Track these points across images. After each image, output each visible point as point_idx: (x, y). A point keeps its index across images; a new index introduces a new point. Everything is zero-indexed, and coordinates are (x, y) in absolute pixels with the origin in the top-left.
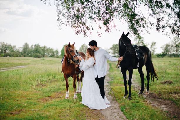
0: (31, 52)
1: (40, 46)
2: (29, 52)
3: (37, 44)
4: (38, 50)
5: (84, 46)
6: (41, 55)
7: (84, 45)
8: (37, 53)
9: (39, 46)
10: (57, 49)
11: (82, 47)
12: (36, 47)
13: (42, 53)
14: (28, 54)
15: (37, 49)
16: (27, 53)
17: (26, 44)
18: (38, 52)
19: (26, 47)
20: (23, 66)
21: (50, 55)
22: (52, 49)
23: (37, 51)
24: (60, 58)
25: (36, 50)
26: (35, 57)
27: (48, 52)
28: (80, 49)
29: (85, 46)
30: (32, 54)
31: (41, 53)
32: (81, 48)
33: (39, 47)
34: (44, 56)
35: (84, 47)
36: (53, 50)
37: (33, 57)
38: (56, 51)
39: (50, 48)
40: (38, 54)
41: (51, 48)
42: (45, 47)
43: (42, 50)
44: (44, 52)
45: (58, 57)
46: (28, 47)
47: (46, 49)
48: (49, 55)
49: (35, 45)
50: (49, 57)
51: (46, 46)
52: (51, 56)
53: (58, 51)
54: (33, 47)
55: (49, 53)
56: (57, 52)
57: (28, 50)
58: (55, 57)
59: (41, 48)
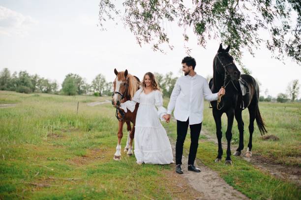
0: (14, 83)
1: (29, 75)
2: (11, 84)
3: (23, 71)
4: (25, 81)
5: (100, 78)
6: (29, 88)
7: (100, 75)
8: (23, 85)
9: (27, 74)
10: (56, 81)
11: (97, 78)
12: (22, 75)
13: (32, 85)
14: (8, 87)
15: (24, 79)
16: (6, 84)
17: (6, 70)
18: (26, 84)
19: (6, 76)
20: (8, 104)
21: (43, 90)
22: (47, 81)
23: (23, 82)
24: (60, 95)
25: (22, 80)
26: (21, 92)
27: (41, 84)
28: (93, 82)
29: (102, 78)
30: (14, 87)
31: (30, 86)
32: (96, 80)
33: (26, 76)
34: (33, 90)
35: (100, 80)
36: (49, 82)
37: (17, 92)
38: (53, 84)
39: (43, 78)
40: (25, 87)
41: (45, 79)
42: (36, 77)
43: (32, 81)
44: (35, 84)
45: (56, 93)
46: (10, 76)
47: (38, 80)
48: (41, 89)
49: (21, 73)
50: (43, 92)
51: (38, 75)
52: (46, 92)
53: (57, 83)
54: (18, 76)
55: (42, 87)
56: (55, 85)
57: (9, 80)
58: (51, 94)
59: (29, 77)
